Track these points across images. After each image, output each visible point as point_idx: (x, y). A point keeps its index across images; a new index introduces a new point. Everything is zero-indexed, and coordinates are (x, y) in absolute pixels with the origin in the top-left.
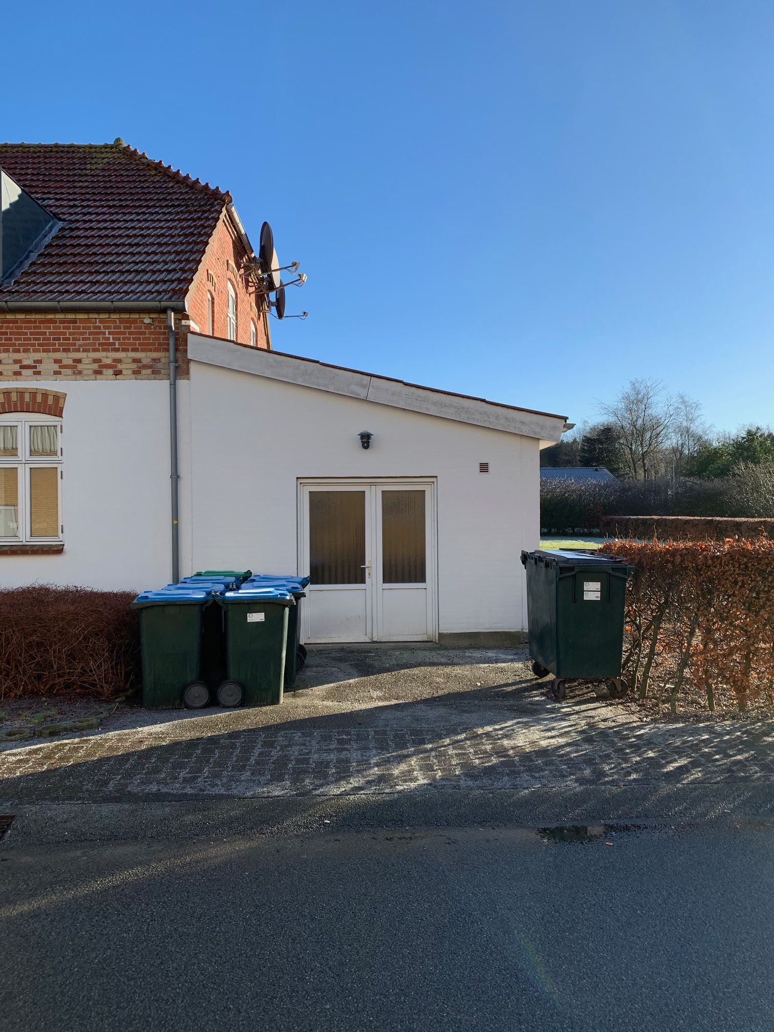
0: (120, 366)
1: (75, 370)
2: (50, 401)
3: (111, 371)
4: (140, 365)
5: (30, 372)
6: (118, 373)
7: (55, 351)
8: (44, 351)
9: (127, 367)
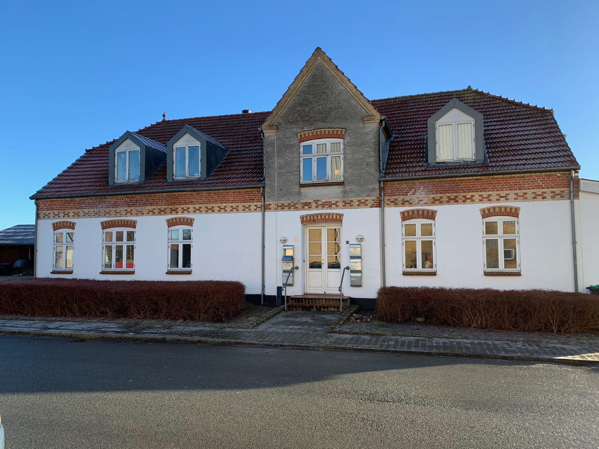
0: (545, 195)
1: (524, 197)
2: (513, 211)
3: (541, 197)
4: (555, 194)
5: (504, 199)
6: (544, 198)
7: (515, 190)
8: (510, 190)
9: (548, 195)
